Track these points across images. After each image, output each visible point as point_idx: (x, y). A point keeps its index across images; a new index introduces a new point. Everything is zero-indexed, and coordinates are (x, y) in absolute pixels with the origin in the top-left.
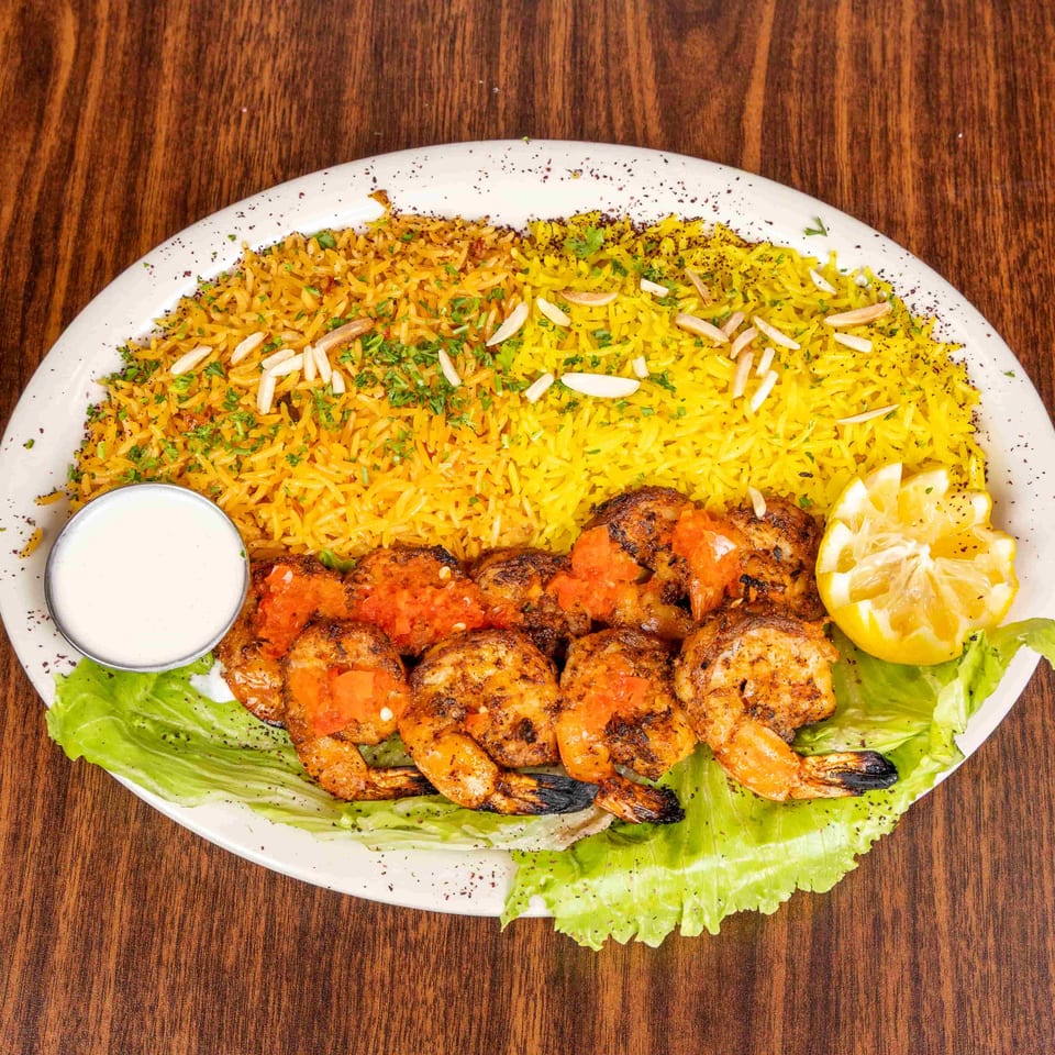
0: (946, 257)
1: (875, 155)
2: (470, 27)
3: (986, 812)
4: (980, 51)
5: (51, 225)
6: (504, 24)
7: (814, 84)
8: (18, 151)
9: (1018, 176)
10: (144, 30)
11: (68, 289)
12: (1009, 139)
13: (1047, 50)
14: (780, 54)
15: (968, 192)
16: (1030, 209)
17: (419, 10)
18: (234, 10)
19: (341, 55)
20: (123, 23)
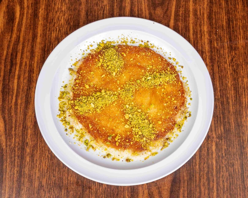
0: (215, 60)
1: (199, 36)
2: (107, 8)
3: (226, 189)
4: (222, 12)
5: (15, 55)
6: (115, 7)
7: (185, 20)
8: (7, 38)
9: (231, 41)
10: (35, 10)
11: (19, 70)
12: (228, 32)
13: (237, 11)
14: (177, 13)
15: (219, 44)
16: (233, 48)
17: (96, 4)
18: (55, 4)
19: (79, 15)
20: (30, 8)
